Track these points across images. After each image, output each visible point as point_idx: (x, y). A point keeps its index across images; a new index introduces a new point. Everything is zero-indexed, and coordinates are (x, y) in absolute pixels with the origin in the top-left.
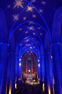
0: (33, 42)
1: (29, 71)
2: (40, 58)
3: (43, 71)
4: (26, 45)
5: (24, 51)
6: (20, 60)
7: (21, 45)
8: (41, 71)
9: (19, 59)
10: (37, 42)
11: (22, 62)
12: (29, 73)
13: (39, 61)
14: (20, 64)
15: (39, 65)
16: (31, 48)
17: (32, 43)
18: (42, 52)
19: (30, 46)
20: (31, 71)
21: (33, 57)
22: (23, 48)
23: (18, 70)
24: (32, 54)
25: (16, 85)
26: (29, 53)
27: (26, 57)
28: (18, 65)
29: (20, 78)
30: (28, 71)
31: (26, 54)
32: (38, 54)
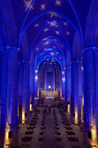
0: (56, 46)
1: (50, 87)
2: (66, 70)
3: (69, 88)
4: (45, 49)
5: (42, 58)
6: (36, 71)
7: (37, 49)
8: (66, 87)
9: (34, 70)
10: (62, 46)
11: (40, 74)
12: (50, 90)
13: (63, 73)
14: (36, 78)
15: (64, 79)
16: (52, 54)
17: (54, 47)
18: (69, 60)
19: (51, 51)
20: (52, 88)
21: (55, 67)
22: (41, 54)
23: (34, 86)
24: (53, 63)
25: (31, 105)
26: (50, 61)
27: (45, 67)
28: (34, 78)
29: (37, 97)
30: (48, 88)
31: (45, 63)
32: (62, 63)
